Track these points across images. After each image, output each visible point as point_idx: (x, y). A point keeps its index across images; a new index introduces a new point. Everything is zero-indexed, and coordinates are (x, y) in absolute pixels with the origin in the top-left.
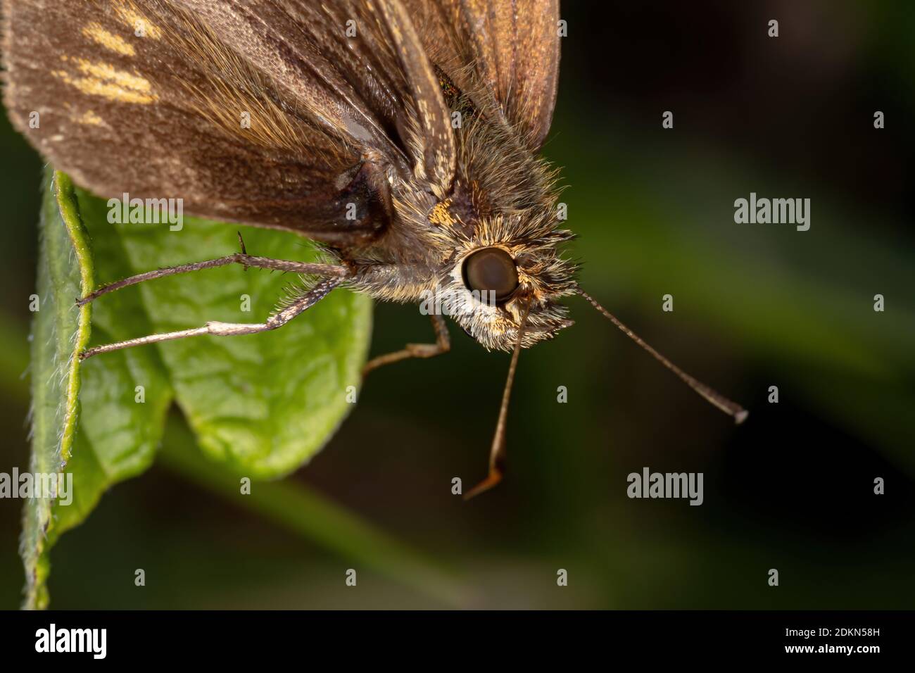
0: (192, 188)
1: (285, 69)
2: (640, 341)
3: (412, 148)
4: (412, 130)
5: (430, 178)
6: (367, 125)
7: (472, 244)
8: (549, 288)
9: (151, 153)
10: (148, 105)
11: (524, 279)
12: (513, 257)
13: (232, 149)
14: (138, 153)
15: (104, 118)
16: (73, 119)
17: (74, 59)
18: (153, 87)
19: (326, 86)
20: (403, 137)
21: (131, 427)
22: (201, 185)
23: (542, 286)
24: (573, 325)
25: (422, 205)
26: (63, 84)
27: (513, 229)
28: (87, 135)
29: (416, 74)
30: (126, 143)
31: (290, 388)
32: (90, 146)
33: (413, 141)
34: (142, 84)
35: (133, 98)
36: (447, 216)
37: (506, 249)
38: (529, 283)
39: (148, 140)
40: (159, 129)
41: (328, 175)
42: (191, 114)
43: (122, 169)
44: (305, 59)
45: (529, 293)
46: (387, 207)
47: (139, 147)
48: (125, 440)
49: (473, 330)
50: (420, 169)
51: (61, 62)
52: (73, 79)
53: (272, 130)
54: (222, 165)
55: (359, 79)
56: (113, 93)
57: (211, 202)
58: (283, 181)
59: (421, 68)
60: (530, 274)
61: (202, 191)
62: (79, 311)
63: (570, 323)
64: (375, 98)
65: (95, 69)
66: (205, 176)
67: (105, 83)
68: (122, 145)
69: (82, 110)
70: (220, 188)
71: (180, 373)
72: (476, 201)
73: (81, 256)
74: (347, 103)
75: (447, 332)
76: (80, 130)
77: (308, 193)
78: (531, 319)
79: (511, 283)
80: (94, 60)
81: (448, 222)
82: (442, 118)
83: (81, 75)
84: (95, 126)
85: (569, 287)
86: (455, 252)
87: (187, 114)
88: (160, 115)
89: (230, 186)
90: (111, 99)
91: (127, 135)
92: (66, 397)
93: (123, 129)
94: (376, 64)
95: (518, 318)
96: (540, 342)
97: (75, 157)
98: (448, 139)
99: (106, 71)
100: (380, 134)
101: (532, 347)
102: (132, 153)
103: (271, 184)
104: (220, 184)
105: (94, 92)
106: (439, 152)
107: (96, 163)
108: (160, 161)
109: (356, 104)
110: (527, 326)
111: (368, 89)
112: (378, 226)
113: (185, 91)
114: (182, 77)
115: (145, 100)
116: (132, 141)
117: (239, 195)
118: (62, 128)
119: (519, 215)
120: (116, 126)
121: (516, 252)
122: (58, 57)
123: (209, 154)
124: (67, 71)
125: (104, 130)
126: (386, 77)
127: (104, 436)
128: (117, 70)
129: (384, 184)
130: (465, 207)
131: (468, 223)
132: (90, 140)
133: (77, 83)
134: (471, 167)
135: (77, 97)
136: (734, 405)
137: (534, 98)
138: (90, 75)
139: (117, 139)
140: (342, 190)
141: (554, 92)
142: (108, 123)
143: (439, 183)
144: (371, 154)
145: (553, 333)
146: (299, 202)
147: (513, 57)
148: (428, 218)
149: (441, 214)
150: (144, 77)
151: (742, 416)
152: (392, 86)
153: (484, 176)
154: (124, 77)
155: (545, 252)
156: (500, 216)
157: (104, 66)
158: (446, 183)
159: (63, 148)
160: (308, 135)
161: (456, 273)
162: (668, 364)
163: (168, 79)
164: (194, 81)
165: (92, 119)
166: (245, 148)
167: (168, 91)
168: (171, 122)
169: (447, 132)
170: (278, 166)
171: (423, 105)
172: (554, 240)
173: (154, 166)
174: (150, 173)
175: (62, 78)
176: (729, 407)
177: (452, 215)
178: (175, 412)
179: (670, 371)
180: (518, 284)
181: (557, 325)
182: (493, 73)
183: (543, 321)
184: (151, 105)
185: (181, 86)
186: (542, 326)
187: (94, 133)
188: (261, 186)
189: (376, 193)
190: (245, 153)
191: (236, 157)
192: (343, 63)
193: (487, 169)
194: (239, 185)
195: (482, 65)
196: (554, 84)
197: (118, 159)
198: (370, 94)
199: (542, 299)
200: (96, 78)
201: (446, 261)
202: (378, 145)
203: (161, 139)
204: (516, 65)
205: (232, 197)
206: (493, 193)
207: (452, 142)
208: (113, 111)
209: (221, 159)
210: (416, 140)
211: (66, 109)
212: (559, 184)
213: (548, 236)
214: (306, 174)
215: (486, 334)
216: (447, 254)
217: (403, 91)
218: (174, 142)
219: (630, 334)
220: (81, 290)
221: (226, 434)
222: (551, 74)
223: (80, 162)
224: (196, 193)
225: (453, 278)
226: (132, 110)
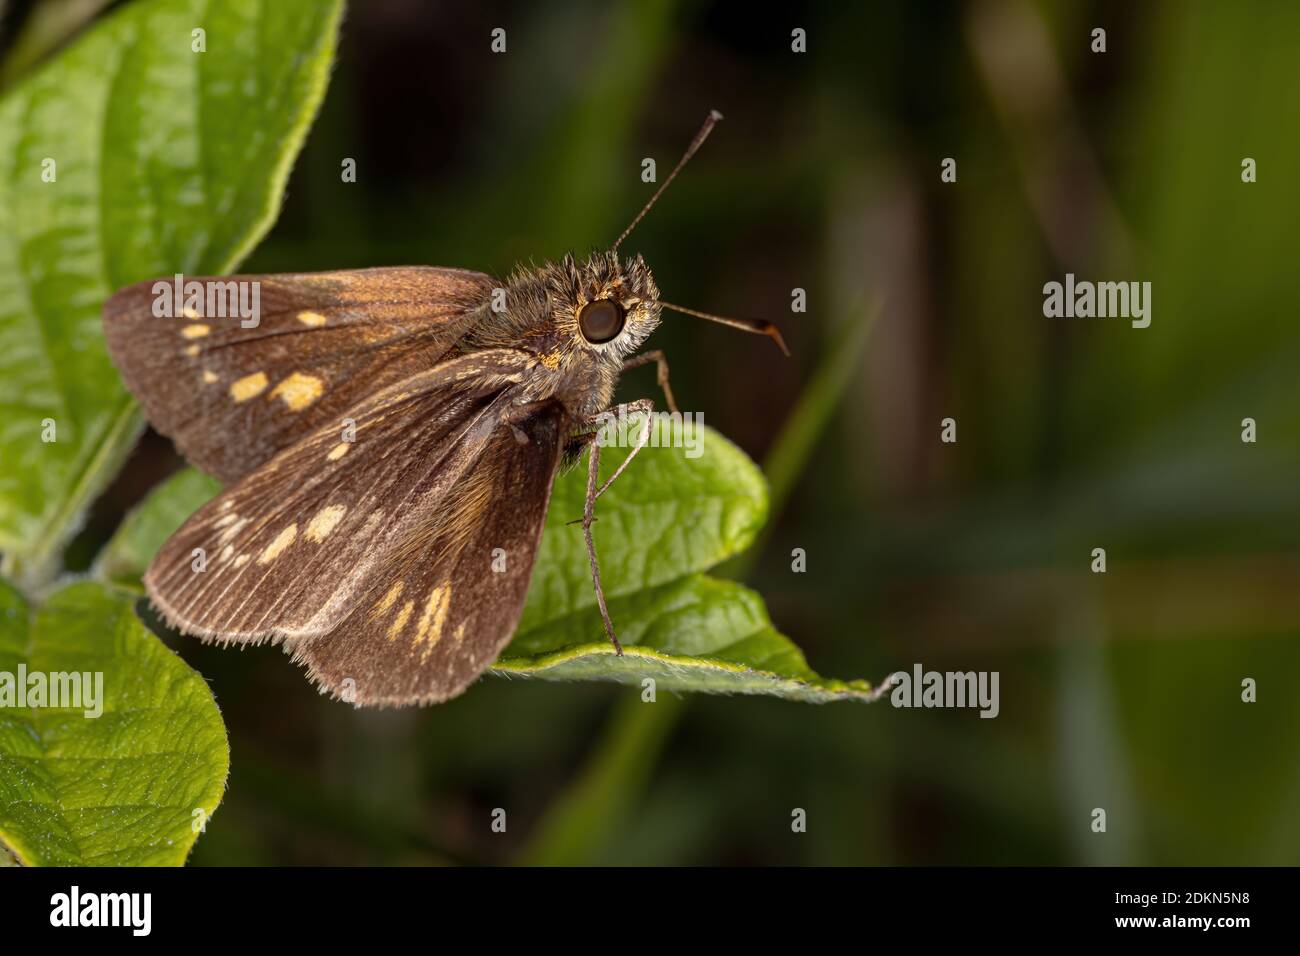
0: (518, 554)
1: (438, 488)
2: (654, 199)
3: (497, 385)
4: (481, 384)
5: (521, 369)
6: (481, 421)
7: (577, 336)
8: (612, 275)
9: (489, 587)
10: (452, 589)
11: (605, 295)
12: (587, 303)
13: (491, 524)
14: (488, 597)
15: (460, 623)
16: (459, 647)
17: (413, 648)
18: (439, 586)
19: (450, 456)
20: (490, 392)
21: (725, 608)
22: (516, 547)
23: (610, 280)
24: (642, 254)
25: (544, 376)
26: (432, 656)
27: (564, 303)
28: (472, 636)
29: (436, 381)
30: (480, 606)
31: (698, 479)
32: (481, 633)
33: (491, 384)
34: (436, 594)
35: (446, 601)
36: (552, 356)
37: (580, 309)
38: (608, 290)
39: (479, 589)
40: (470, 581)
41: (517, 450)
42: (462, 556)
43: (498, 609)
44: (429, 472)
45: (616, 291)
46: (545, 404)
47: (483, 595)
48: (736, 613)
49: (644, 335)
50: (513, 378)
51: (415, 657)
52: (428, 648)
53: (477, 493)
54: (502, 531)
55: (443, 427)
56: (441, 617)
57: (529, 539)
58: (519, 484)
59: (429, 377)
60: (601, 290)
61: (520, 546)
62: (627, 656)
63: (640, 256)
64: (457, 415)
65: (422, 631)
66: (510, 544)
67: (432, 623)
68: (481, 609)
69: (453, 640)
70: (519, 533)
71: (684, 568)
72: (541, 333)
73: (582, 653)
74: (464, 437)
75: (646, 354)
76: (468, 642)
77: (529, 465)
78: (636, 289)
79: (608, 305)
80: (416, 632)
81: (557, 356)
82: (470, 360)
83: (426, 642)
84: (465, 630)
85: (611, 258)
86: (583, 349)
87: (462, 559)
88: (460, 580)
89: (518, 525)
90: (445, 618)
91: (474, 605)
92: (696, 667)
93: (469, 608)
94: (429, 414)
95: (637, 300)
96: (654, 280)
97: (487, 646)
98: (488, 355)
99: (424, 621)
100: (488, 411)
101: (659, 288)
102: (488, 601)
103: (520, 493)
104: (516, 533)
105: (439, 632)
106: (499, 363)
107: (493, 629)
108: (495, 580)
109: (464, 430)
110: (642, 293)
111: (450, 421)
112: (557, 410)
113: (443, 561)
114: (433, 563)
115: (448, 592)
116: (478, 601)
117: (526, 518)
118: (465, 656)
119: (552, 299)
120: (466, 614)
121: (583, 300)
122: (411, 659)
123: (493, 541)
124: (422, 652)
125: (469, 624)
126: (440, 406)
127: (732, 630)
128: (424, 614)
129: (528, 407)
130: (545, 342)
131: (558, 339)
132: (476, 634)
133: (431, 645)
134: (514, 337)
135: (441, 645)
136: (707, 122)
137: (459, 286)
138: (426, 635)
139: (477, 612)
140: (530, 438)
141: (454, 270)
142: (464, 620)
143: (525, 362)
144: (505, 416)
145: (648, 271)
146: (535, 472)
147: (427, 304)
148: (554, 371)
149: (551, 362)
150: (431, 593)
151: (716, 115)
152: (447, 401)
153: (521, 326)
154: (430, 608)
155: (583, 277)
156: (554, 314)
157: (420, 624)
158: (525, 357)
159: (480, 653)
160: (486, 466)
161: (599, 348)
162: (672, 176)
163: (434, 575)
164: (437, 554)
165: (460, 632)
166: (490, 513)
167: (443, 575)
168: (466, 571)
169: (482, 356)
170: (506, 488)
171: (460, 376)
172: (573, 270)
173: (499, 584)
174: (504, 587)
175: (427, 656)
176: (708, 125)
177: (552, 352)
178: (715, 572)
179: (679, 174)
180: (609, 300)
181: (641, 268)
182: (441, 319)
183: (639, 279)
184: (453, 587)
185: (440, 564)
186: (642, 281)
187: (470, 630)
188: (520, 501)
189: (533, 413)
190: (494, 514)
191: (496, 520)
192: (431, 441)
193: (516, 324)
194: (518, 518)
195: (435, 328)
196: (447, 270)
197: (492, 612)
198: (455, 419)
199: (620, 280)
200: (429, 630)
201: (590, 356)
202: (497, 411)
203: (479, 577)
204: (433, 301)
205: (527, 522)
206: (535, 319)
207: (489, 352)
208: (454, 616)
209: (497, 533)
210: (490, 381)
211: (450, 653)
212: (529, 266)
213: (569, 275)
214: (514, 466)
215: (648, 326)
216: (584, 356)
217: (450, 392)
218: (482, 569)
219: (648, 206)
220: (610, 654)
221: (733, 531)
222: (440, 273)
223: (492, 642)
224: (521, 550)
225: (603, 351)
226: (454, 602)
